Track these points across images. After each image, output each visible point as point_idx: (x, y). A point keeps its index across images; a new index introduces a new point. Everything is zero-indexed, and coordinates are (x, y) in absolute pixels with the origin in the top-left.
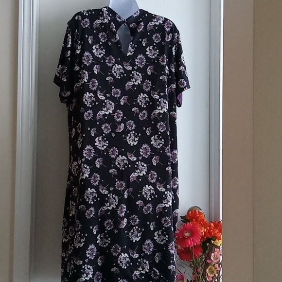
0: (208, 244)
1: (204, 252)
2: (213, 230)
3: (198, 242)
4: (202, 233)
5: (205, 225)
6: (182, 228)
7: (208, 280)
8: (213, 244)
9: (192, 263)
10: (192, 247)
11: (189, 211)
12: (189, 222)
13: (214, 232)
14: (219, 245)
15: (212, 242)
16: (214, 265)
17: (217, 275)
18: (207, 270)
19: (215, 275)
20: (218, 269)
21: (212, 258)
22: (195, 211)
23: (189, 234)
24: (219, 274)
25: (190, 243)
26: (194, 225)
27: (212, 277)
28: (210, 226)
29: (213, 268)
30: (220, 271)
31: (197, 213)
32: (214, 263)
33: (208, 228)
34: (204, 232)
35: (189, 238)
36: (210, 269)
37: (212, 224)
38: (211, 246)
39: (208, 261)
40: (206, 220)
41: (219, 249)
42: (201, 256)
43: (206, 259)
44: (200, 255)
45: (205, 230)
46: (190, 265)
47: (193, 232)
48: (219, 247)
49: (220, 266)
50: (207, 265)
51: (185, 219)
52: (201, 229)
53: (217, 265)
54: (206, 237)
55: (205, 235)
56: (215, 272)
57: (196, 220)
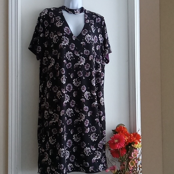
0: (129, 147)
1: (127, 152)
3: (123, 145)
4: (126, 140)
5: (127, 135)
6: (113, 137)
7: (130, 169)
8: (133, 147)
9: (120, 159)
10: (119, 149)
11: (117, 127)
12: (118, 133)
13: (133, 139)
14: (136, 147)
15: (132, 145)
17: (135, 166)
18: (130, 163)
19: (134, 167)
20: (136, 162)
21: (132, 156)
22: (121, 126)
23: (117, 140)
24: (137, 166)
25: (118, 147)
26: (120, 135)
27: (133, 168)
28: (131, 136)
29: (133, 162)
30: (137, 163)
31: (122, 128)
32: (134, 159)
33: (129, 137)
34: (127, 139)
35: (117, 143)
36: (132, 162)
37: (132, 134)
39: (130, 157)
40: (128, 132)
41: (137, 150)
42: (126, 154)
43: (128, 156)
44: (124, 154)
45: (128, 138)
46: (119, 160)
47: (120, 140)
48: (137, 149)
49: (138, 160)
50: (129, 160)
51: (115, 132)
52: (125, 138)
53: (136, 160)
54: (128, 143)
56: (135, 164)
57: (122, 132)
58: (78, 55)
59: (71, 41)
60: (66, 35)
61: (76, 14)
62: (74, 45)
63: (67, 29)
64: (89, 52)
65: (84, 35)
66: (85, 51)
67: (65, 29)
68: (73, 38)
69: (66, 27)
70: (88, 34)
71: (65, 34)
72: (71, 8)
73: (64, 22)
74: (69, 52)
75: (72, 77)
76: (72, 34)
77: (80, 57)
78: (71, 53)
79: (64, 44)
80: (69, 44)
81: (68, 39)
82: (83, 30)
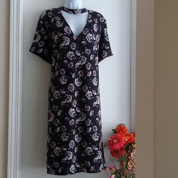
1: (127, 152)
2: (133, 138)
5: (128, 135)
6: (113, 137)
7: (129, 169)
11: (117, 126)
16: (133, 160)
18: (129, 163)
19: (134, 166)
21: (132, 156)
22: (121, 126)
23: (117, 141)
26: (121, 135)
27: (132, 168)
28: (131, 136)
29: (132, 162)
31: (123, 127)
32: (133, 159)
35: (116, 143)
36: (131, 162)
37: (132, 134)
38: (132, 148)
39: (129, 157)
42: (125, 154)
45: (128, 138)
46: (118, 160)
47: (119, 140)
50: (128, 160)
51: (115, 131)
54: (128, 143)
55: (128, 141)
56: (134, 164)
57: (122, 132)
58: (79, 55)
59: (72, 41)
60: (67, 35)
61: (76, 13)
62: (75, 44)
63: (67, 29)
64: (90, 51)
65: (85, 34)
66: (86, 50)
67: (65, 29)
68: (74, 38)
69: (66, 27)
70: (89, 33)
71: (65, 34)
72: (71, 8)
73: (63, 22)
74: (70, 52)
75: (73, 77)
76: (72, 34)
77: (81, 57)
78: (72, 52)
79: (65, 44)
80: (70, 44)
81: (69, 39)
82: (84, 29)
